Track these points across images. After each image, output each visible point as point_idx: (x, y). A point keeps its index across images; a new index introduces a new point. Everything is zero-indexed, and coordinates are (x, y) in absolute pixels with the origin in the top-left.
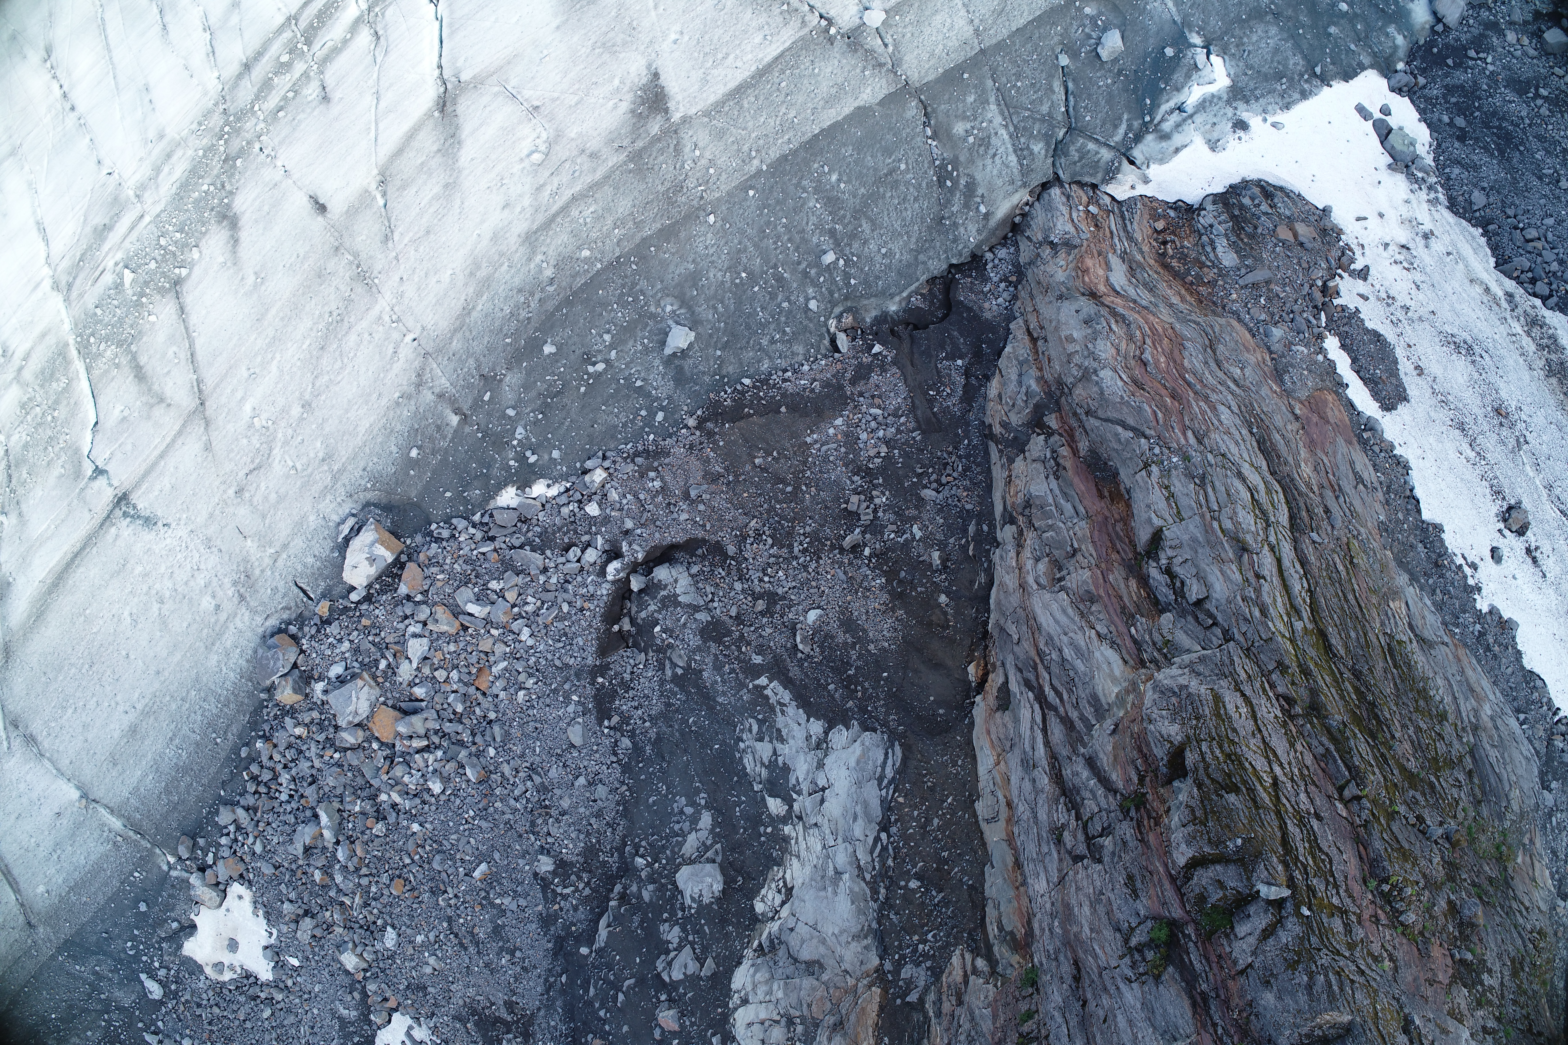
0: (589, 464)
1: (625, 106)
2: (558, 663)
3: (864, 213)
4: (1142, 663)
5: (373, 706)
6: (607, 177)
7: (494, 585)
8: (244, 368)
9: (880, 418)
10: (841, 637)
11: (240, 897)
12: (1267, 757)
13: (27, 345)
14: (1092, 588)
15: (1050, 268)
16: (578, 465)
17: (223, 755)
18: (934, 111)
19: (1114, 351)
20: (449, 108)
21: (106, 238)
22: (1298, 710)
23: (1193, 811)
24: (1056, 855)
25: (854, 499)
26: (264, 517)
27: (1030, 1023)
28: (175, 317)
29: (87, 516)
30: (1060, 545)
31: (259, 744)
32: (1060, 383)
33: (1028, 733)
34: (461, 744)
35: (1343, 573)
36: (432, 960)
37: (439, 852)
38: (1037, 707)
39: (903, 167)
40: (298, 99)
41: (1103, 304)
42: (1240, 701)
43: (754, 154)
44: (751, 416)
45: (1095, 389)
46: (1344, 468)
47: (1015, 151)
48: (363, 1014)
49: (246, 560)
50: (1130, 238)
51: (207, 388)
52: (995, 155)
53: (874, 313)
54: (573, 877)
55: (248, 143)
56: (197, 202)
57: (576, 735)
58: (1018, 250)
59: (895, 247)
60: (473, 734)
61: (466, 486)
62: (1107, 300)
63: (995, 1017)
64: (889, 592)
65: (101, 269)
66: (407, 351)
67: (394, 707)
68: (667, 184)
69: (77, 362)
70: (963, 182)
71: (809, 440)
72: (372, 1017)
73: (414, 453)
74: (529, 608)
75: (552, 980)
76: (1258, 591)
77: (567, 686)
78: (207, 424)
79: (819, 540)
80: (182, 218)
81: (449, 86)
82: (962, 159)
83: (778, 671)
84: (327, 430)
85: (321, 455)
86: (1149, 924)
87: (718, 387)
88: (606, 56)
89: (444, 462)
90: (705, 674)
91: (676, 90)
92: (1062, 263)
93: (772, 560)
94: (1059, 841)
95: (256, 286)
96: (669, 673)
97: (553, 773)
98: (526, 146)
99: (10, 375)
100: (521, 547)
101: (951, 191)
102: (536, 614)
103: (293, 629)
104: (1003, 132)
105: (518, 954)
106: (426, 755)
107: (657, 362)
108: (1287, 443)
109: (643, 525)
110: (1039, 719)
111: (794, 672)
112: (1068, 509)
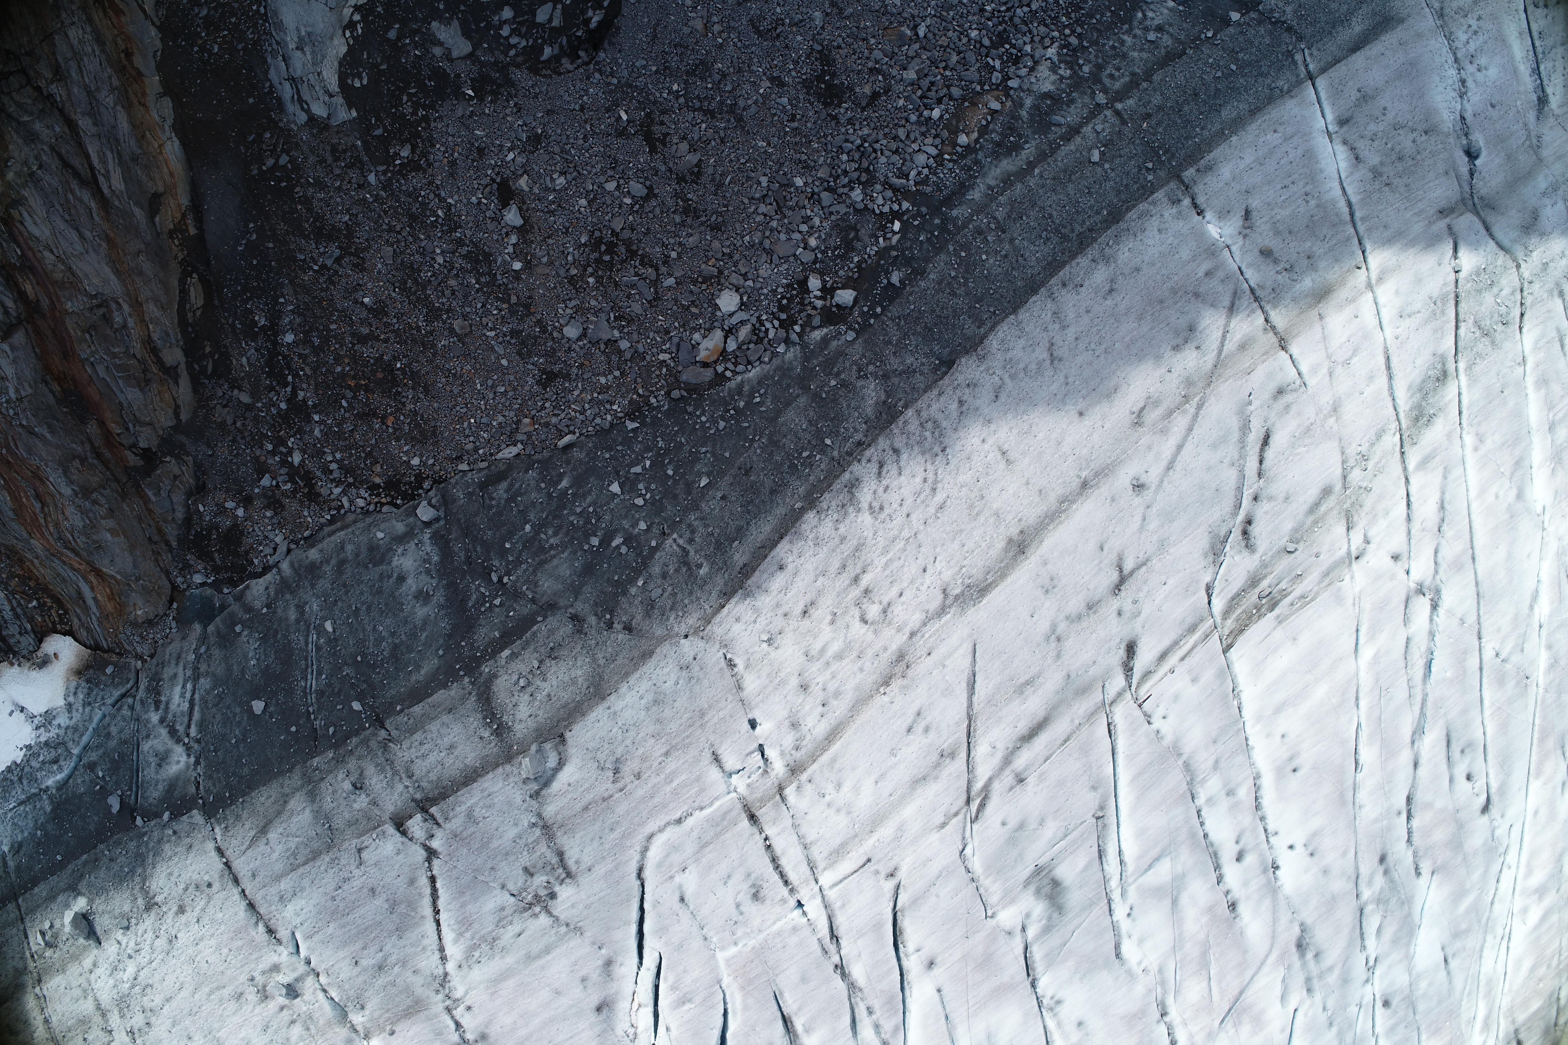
14: (63, 293)
24: (60, 59)
30: (105, 338)
33: (110, 168)
38: (105, 190)
41: (87, 563)
45: (74, 478)
62: (86, 567)
110: (101, 179)
112: (102, 373)
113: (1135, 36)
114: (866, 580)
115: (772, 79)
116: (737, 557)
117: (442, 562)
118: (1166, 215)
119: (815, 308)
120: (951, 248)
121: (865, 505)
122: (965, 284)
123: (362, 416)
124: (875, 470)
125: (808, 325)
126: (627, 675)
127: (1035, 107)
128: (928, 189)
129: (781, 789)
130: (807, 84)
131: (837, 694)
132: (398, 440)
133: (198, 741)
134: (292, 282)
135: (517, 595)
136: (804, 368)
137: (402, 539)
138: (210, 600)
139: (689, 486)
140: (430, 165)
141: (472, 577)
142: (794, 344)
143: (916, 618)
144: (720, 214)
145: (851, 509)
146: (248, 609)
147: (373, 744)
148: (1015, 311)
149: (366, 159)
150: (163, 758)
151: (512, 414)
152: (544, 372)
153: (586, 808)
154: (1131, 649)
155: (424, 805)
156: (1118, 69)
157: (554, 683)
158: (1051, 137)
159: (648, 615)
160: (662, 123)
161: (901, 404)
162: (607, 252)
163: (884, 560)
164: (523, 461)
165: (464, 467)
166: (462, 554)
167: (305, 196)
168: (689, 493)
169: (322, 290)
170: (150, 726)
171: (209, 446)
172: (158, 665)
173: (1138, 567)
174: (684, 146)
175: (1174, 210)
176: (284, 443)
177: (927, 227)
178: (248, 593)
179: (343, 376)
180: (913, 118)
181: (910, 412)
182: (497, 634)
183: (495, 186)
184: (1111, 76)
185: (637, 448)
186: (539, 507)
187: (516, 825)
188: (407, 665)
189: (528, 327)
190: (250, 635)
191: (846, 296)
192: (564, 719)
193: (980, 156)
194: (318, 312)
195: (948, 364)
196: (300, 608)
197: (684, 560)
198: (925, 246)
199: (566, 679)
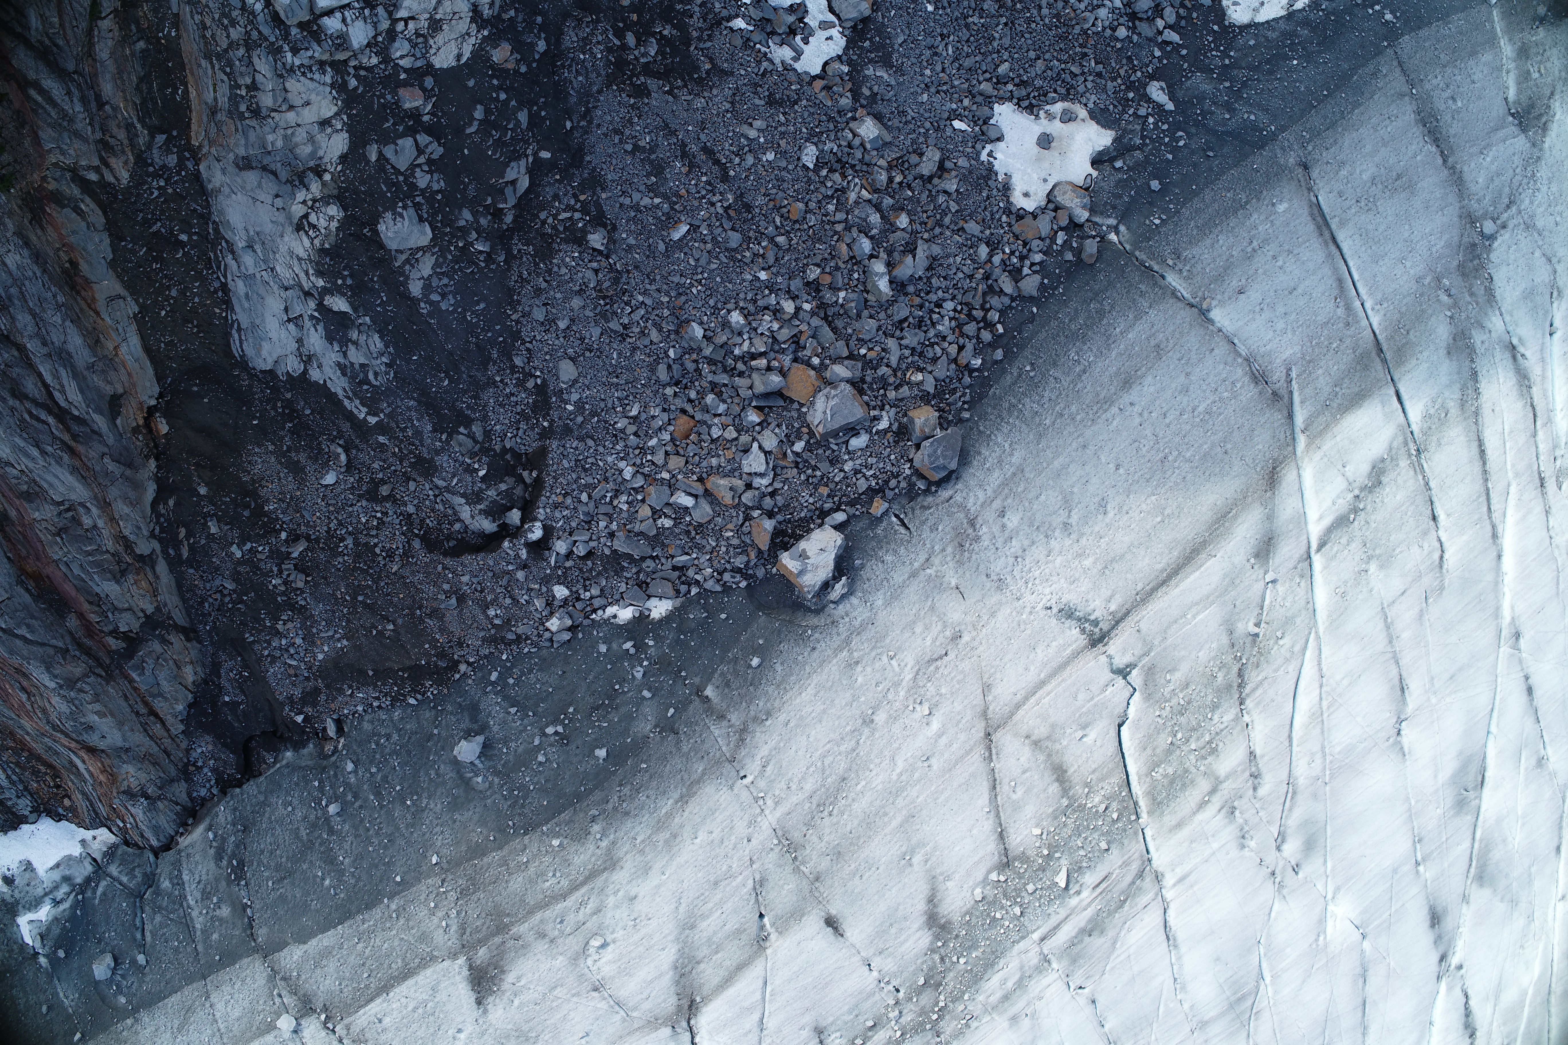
0: (567, 636)
1: (510, 978)
2: (590, 443)
3: (304, 845)
5: (812, 403)
6: (531, 912)
7: (668, 523)
8: (935, 767)
9: (286, 656)
10: (302, 457)
11: (1026, 195)
13: (1200, 817)
15: (143, 777)
16: (580, 635)
17: (1027, 352)
18: (244, 930)
19: (53, 702)
20: (685, 1003)
21: (1090, 921)
25: (300, 584)
26: (932, 608)
28: (1011, 830)
29: (1143, 626)
30: (75, 540)
31: (977, 362)
32: (106, 678)
34: (711, 362)
36: (752, 134)
37: (735, 250)
38: (62, 404)
39: (270, 884)
40: (851, 1036)
41: (77, 742)
43: (394, 915)
44: (399, 670)
45: (57, 672)
47: (183, 883)
48: (858, 72)
49: (960, 563)
50: (84, 794)
51: (981, 750)
52: (199, 882)
53: (305, 751)
54: (561, 229)
55: (911, 999)
56: (974, 946)
57: (567, 371)
58: (189, 794)
59: (281, 811)
60: (698, 370)
61: (703, 623)
62: (76, 745)
64: (260, 497)
65: (1099, 890)
66: (752, 768)
67: (792, 401)
68: (475, 897)
69: (1140, 793)
70: (225, 862)
71: (345, 642)
72: (846, 69)
73: (755, 662)
74: (624, 498)
75: (583, 123)
77: (580, 419)
78: (984, 714)
79: (330, 548)
80: (994, 932)
81: (684, 1024)
82: (224, 883)
83: (359, 426)
84: (848, 694)
85: (859, 668)
87: (439, 700)
88: (525, 1028)
89: (725, 650)
90: (429, 427)
91: (461, 986)
92: (132, 781)
93: (374, 532)
95: (912, 851)
96: (477, 429)
97: (596, 332)
98: (609, 954)
99: (1227, 788)
100: (643, 559)
101: (234, 856)
102: (617, 493)
103: (921, 484)
104: (192, 903)
105: (629, 147)
106: (753, 350)
107: (496, 729)
109: (508, 573)
111: (346, 427)
112: (77, 571)
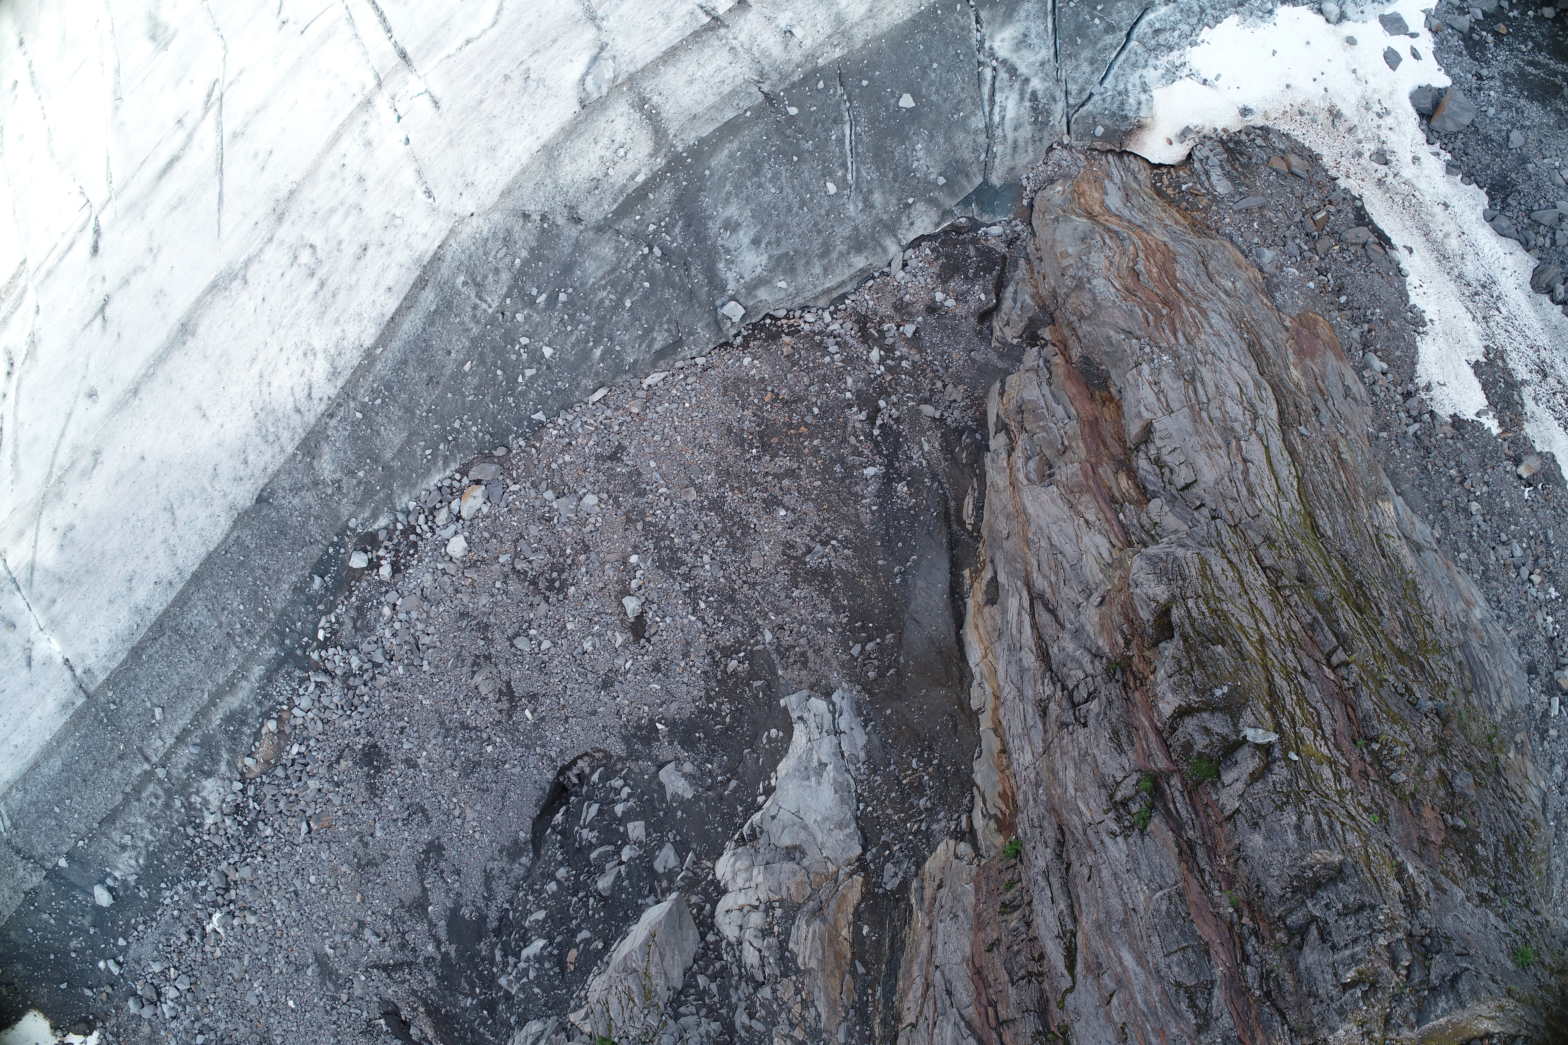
4: (1130, 544)
12: (1254, 616)
14: (1081, 478)
19: (1107, 263)
22: (1285, 581)
23: (1179, 662)
24: (1040, 726)
27: (1012, 891)
30: (1051, 444)
32: (1054, 295)
33: (1016, 618)
35: (1331, 466)
38: (1025, 594)
41: (1098, 222)
42: (1226, 566)
45: (1089, 296)
46: (1333, 378)
50: (1127, 169)
62: (1101, 219)
63: (977, 890)
76: (1246, 472)
86: (1135, 777)
92: (1060, 188)
94: (1044, 713)
108: (1277, 348)
110: (1026, 604)
112: (1060, 411)
113: (142, 839)
114: (314, 284)
115: (415, 766)
116: (431, 296)
117: (714, 262)
118: (93, 658)
119: (386, 548)
120: (272, 615)
121: (321, 356)
122: (255, 579)
123: (798, 400)
124: (314, 391)
125: (390, 532)
126: (523, 172)
127: (216, 762)
128: (297, 673)
129: (380, 85)
130: (388, 763)
131: (333, 176)
132: (762, 380)
133: (980, 64)
134: (862, 526)
135: (636, 237)
136: (390, 487)
137: (759, 282)
138: (982, 211)
139: (482, 361)
140: (711, 653)
141: (681, 250)
142: (402, 512)
143: (269, 253)
144: (460, 629)
145: (333, 351)
146: (932, 202)
147: (775, 77)
148: (210, 555)
149: (774, 656)
150: (1022, 42)
151: (650, 416)
152: (619, 460)
153: (554, 41)
154: (95, 250)
155: (717, 22)
156: (151, 804)
157: (591, 155)
158: (199, 733)
159: (509, 231)
160: (500, 711)
161: (299, 458)
162: (553, 581)
163: (299, 306)
164: (638, 370)
165: (700, 361)
166: (693, 272)
167: (838, 613)
168: (481, 354)
169: (828, 520)
170: (1041, 75)
171: (974, 361)
172: (1041, 140)
173: (91, 322)
174: (484, 691)
175: (87, 662)
176: (889, 369)
177: (296, 635)
178: (936, 219)
179: (811, 436)
180: (312, 743)
181: (290, 449)
182: (651, 196)
183: (647, 635)
184: (157, 798)
185: (533, 394)
186: (620, 326)
187: (621, 16)
188: (743, 157)
189: (628, 501)
190: (927, 175)
191: (358, 561)
192: (581, 122)
193: (258, 711)
194: (834, 497)
195: (261, 500)
196: (868, 205)
197: (479, 287)
198: (296, 617)
199: (580, 161)
